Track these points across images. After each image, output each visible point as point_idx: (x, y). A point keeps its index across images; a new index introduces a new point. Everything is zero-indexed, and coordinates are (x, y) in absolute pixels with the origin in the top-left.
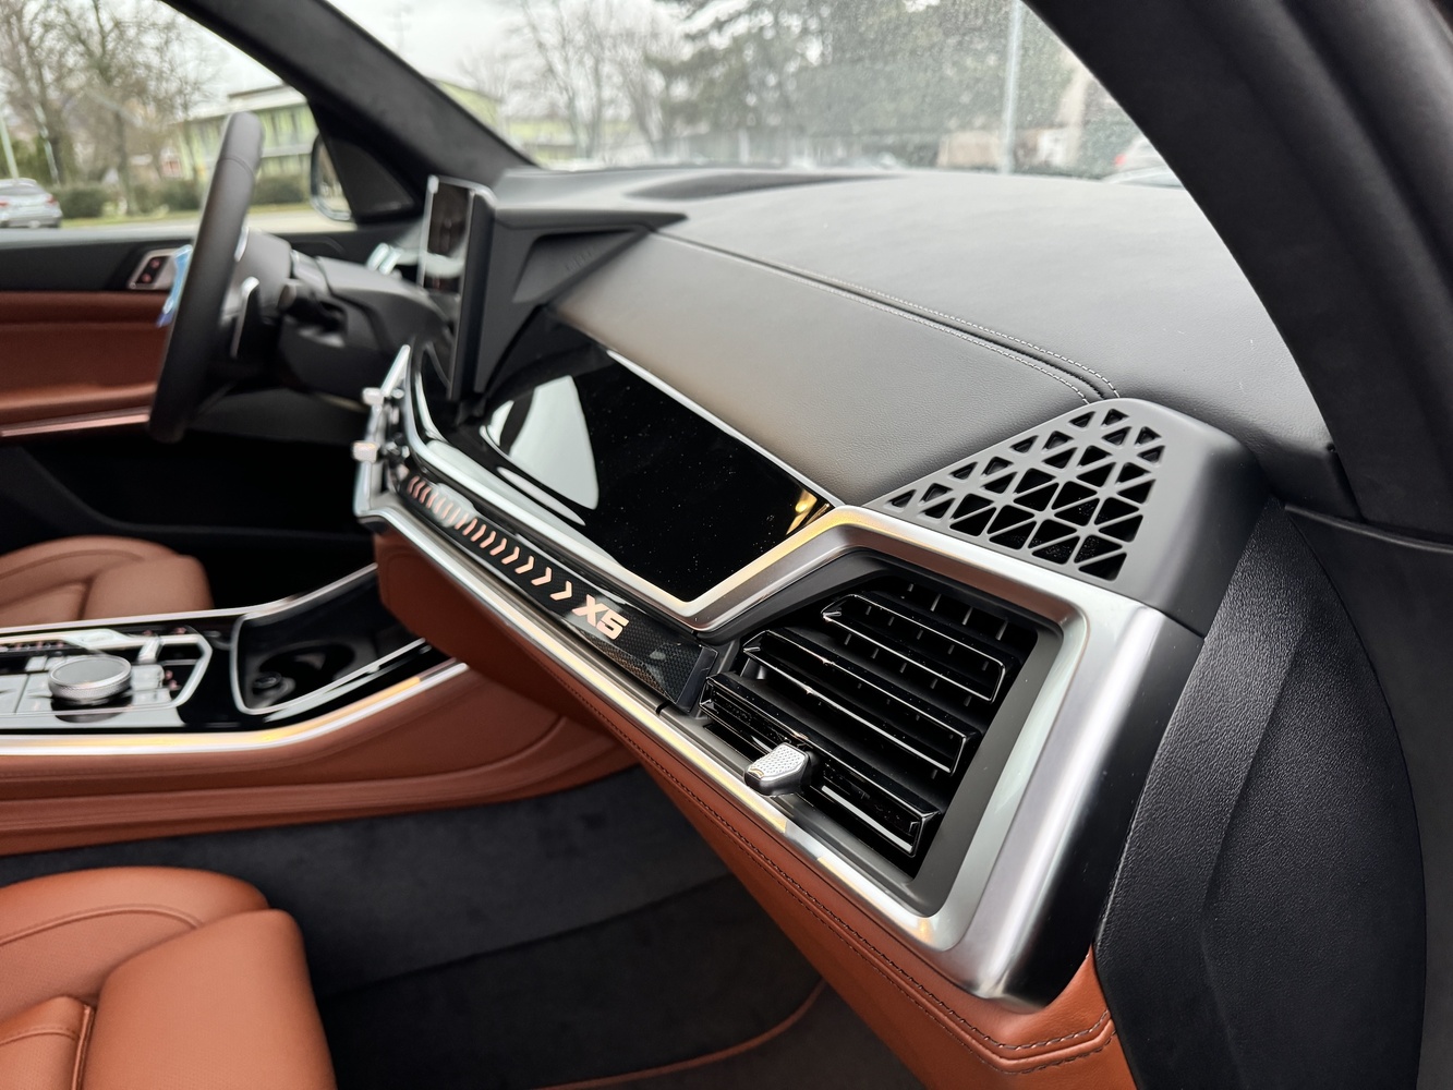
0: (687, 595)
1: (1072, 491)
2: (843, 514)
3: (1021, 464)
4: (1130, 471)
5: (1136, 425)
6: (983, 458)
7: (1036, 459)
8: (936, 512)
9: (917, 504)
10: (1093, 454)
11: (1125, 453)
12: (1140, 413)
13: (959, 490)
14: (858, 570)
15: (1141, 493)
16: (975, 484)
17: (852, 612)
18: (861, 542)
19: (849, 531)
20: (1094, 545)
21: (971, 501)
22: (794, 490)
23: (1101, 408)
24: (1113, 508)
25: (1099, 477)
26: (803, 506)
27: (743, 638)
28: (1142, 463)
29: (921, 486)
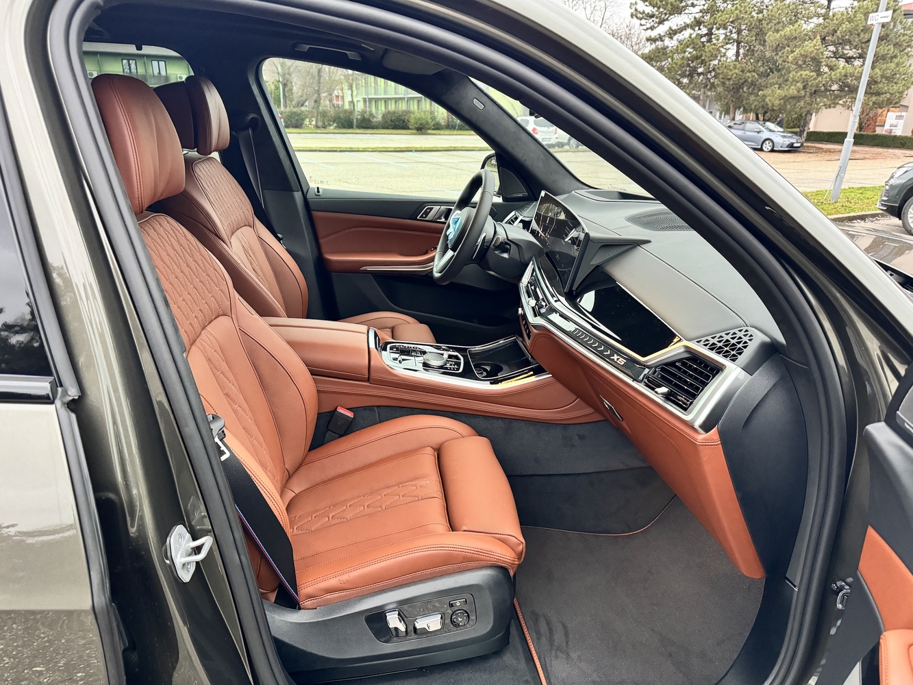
0: (644, 356)
1: (734, 345)
2: (685, 343)
3: (726, 338)
4: (746, 342)
5: (749, 333)
6: (718, 335)
7: (729, 337)
8: (706, 345)
9: (702, 343)
10: (740, 338)
11: (745, 339)
12: (752, 331)
13: (712, 341)
14: (687, 355)
15: (745, 347)
16: (715, 341)
17: (684, 364)
18: (688, 349)
19: (686, 347)
20: (734, 355)
21: (714, 344)
22: (674, 336)
23: (745, 329)
24: (740, 349)
25: (739, 343)
26: (675, 340)
27: (656, 367)
28: (748, 341)
29: (704, 339)
